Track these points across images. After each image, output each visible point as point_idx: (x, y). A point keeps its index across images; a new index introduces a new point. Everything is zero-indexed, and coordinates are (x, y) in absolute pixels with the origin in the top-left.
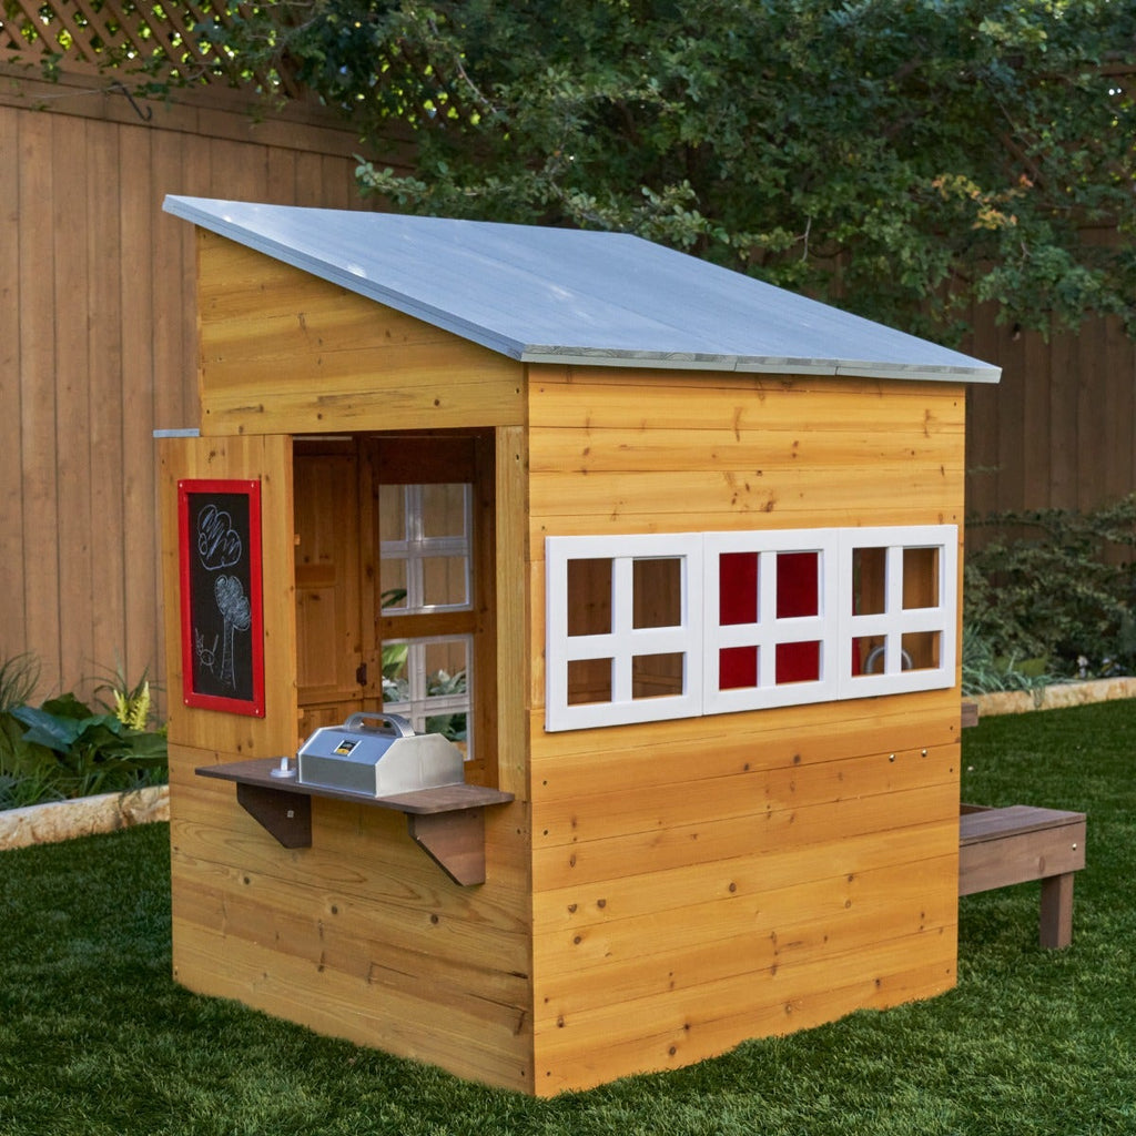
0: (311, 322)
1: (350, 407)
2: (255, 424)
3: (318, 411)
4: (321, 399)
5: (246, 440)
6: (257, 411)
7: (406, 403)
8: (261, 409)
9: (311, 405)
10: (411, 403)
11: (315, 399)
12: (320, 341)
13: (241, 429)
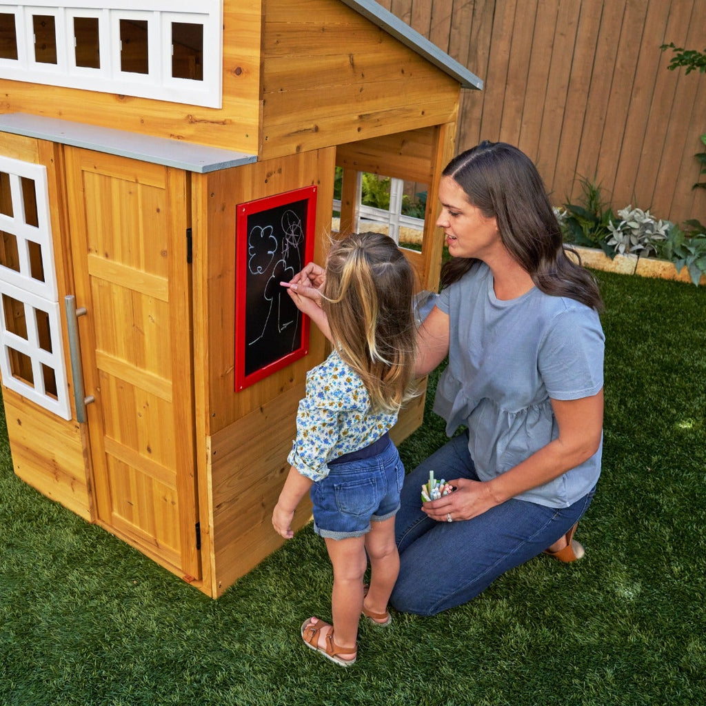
0: (358, 60)
1: (378, 120)
2: (313, 142)
3: (358, 125)
4: (361, 117)
5: (302, 157)
6: (313, 132)
7: (408, 115)
8: (317, 129)
9: (354, 122)
10: (411, 114)
11: (356, 117)
12: (363, 75)
13: (299, 148)
